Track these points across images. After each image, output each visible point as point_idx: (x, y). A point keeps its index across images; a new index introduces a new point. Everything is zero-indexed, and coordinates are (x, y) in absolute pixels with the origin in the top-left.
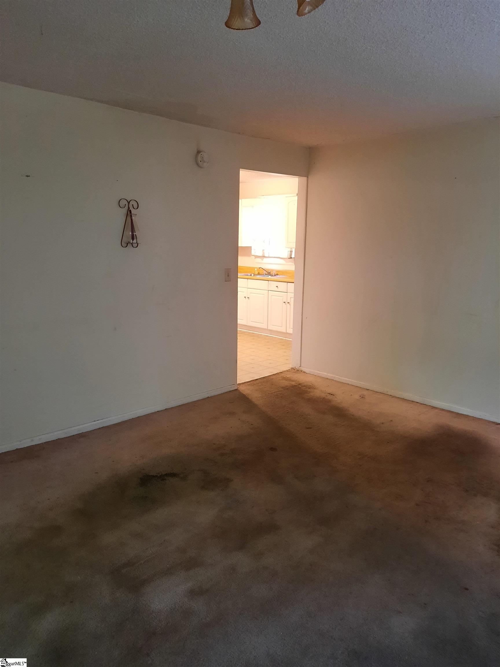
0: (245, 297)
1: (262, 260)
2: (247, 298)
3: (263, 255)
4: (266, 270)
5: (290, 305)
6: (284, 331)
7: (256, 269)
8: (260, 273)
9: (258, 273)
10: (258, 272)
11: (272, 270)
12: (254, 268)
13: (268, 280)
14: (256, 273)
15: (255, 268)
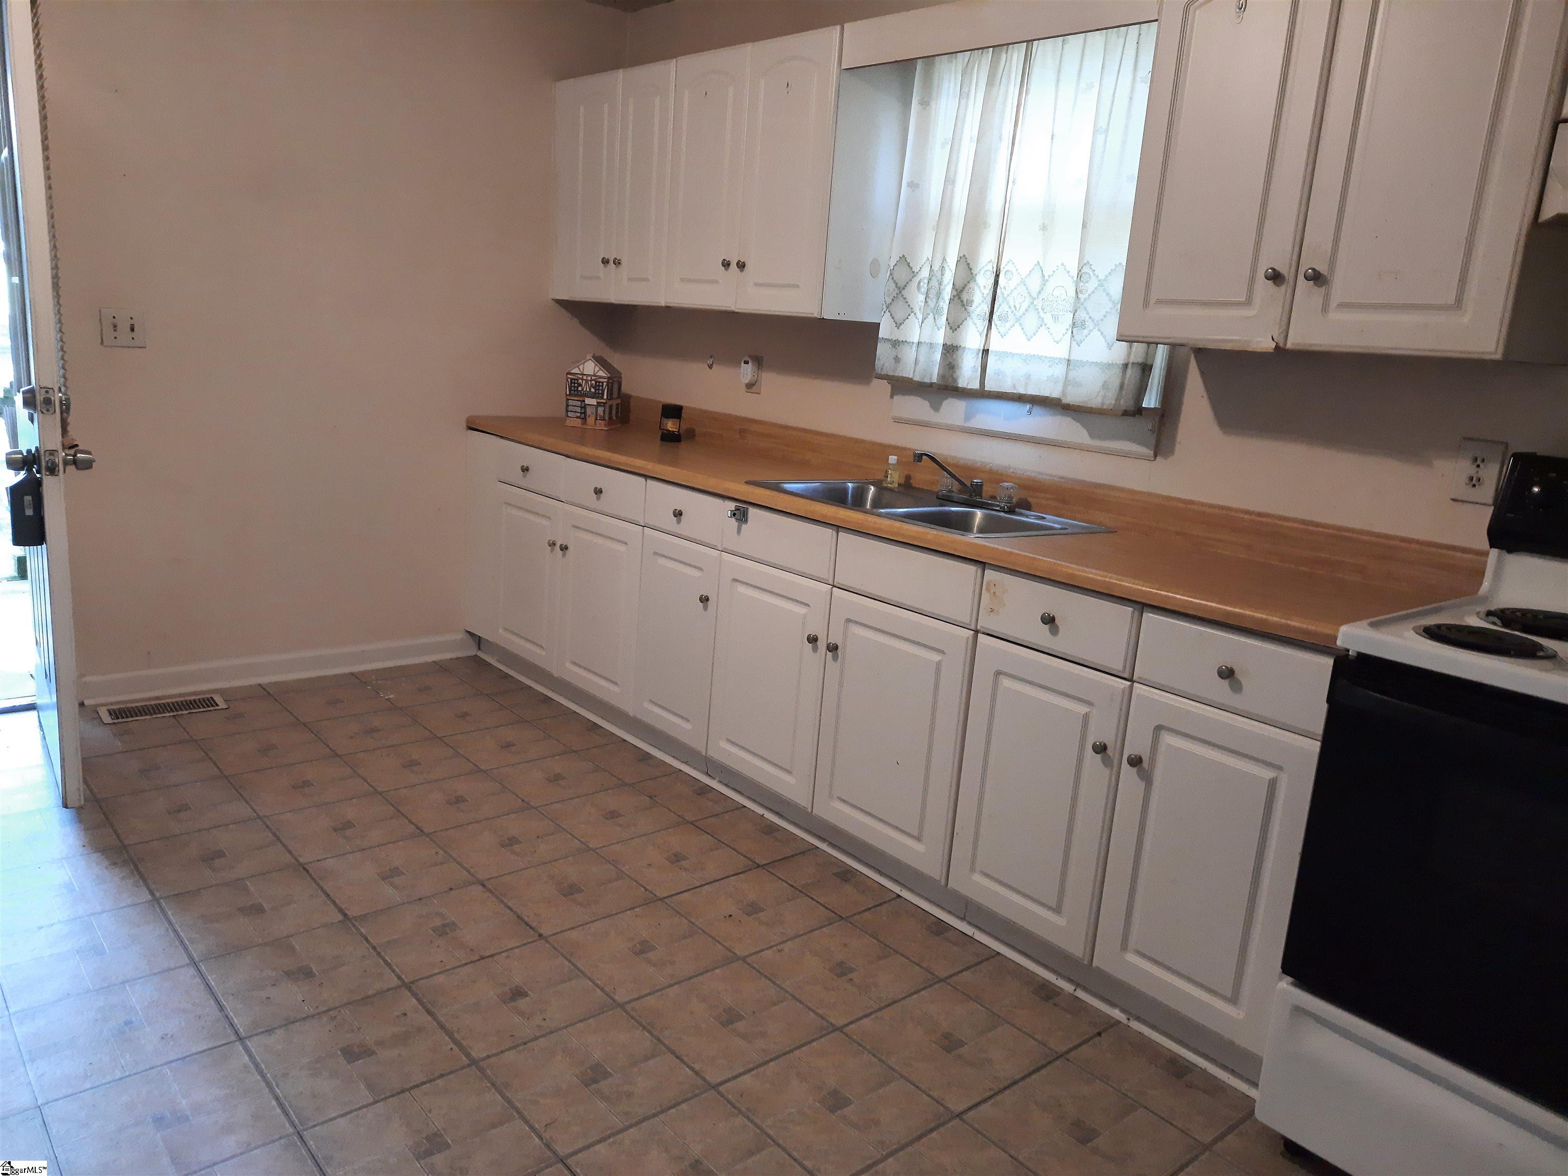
0: (813, 640)
1: (936, 407)
2: (822, 644)
3: (942, 377)
4: (956, 466)
5: (1147, 778)
6: (1076, 947)
7: (893, 459)
8: (914, 483)
9: (902, 481)
10: (906, 473)
11: (990, 472)
12: (881, 451)
13: (984, 563)
14: (894, 478)
15: (885, 450)
